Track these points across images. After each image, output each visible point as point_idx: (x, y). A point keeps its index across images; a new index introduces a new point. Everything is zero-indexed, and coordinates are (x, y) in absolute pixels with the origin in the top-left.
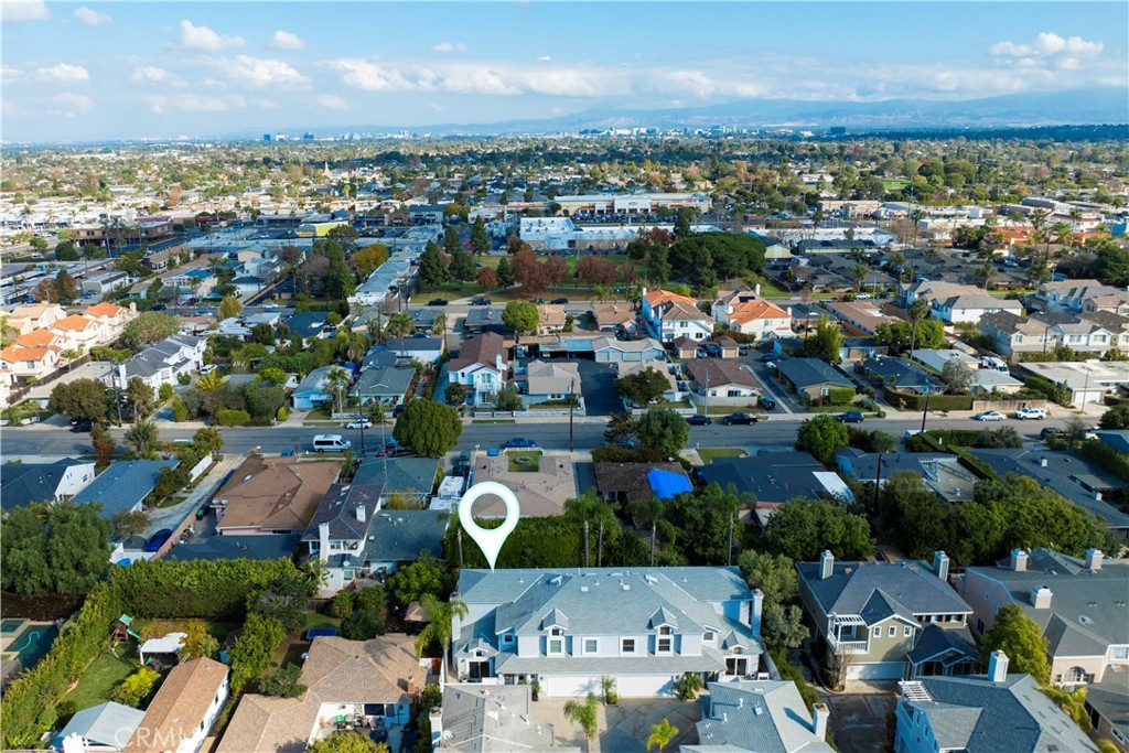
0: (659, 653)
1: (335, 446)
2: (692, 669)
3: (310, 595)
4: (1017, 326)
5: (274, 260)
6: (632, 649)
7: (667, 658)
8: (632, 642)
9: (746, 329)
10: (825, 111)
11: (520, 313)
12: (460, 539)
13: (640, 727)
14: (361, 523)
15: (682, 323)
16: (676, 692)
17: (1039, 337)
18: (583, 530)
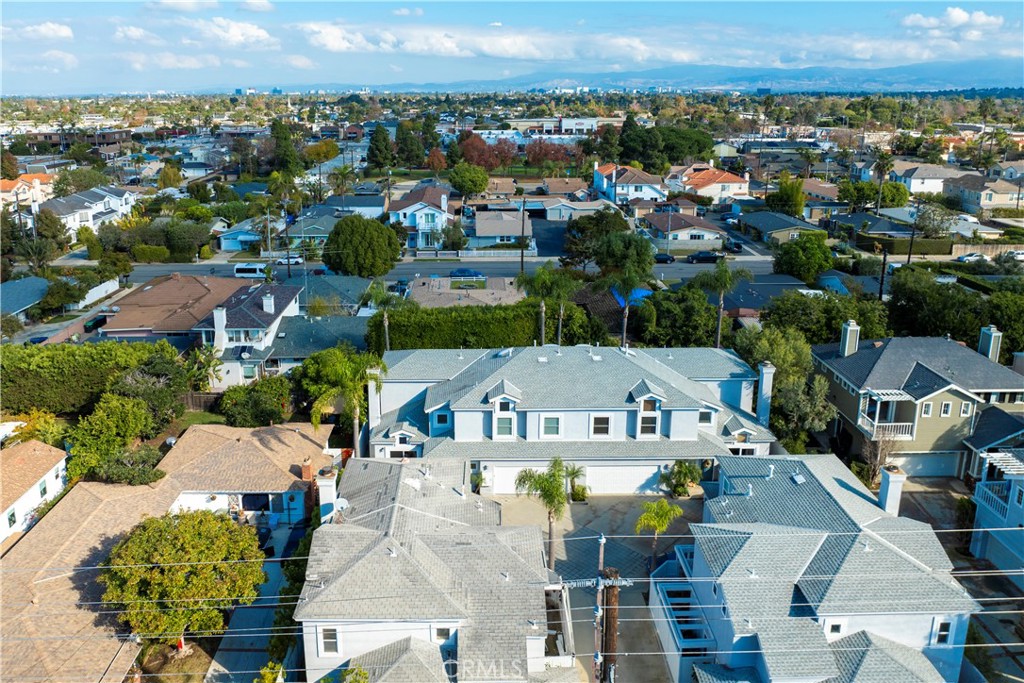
0: (640, 437)
1: (258, 274)
2: (685, 455)
3: (196, 388)
4: (986, 184)
5: (223, 150)
6: (605, 431)
7: (653, 443)
8: (606, 421)
9: (703, 192)
10: (752, 76)
11: (468, 174)
12: (386, 324)
13: (618, 527)
14: (269, 315)
15: (636, 187)
16: (664, 487)
17: (1010, 196)
18: (538, 314)
